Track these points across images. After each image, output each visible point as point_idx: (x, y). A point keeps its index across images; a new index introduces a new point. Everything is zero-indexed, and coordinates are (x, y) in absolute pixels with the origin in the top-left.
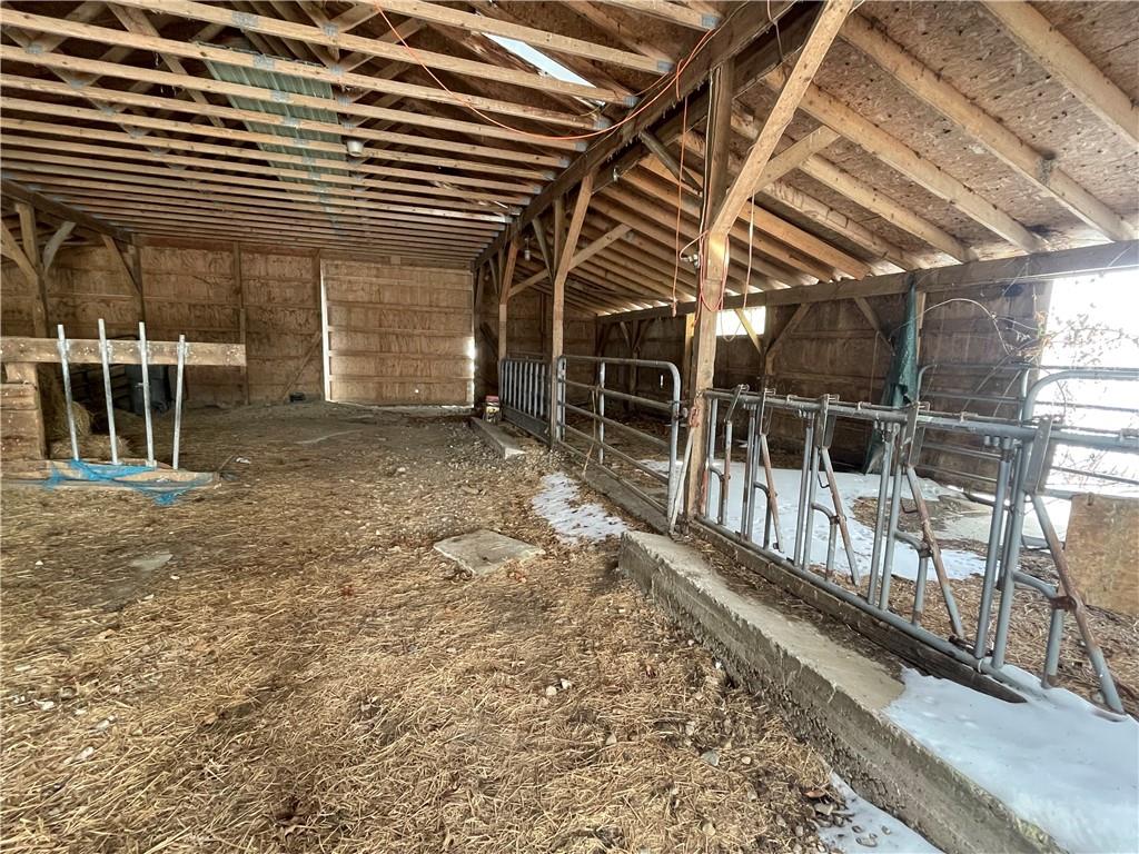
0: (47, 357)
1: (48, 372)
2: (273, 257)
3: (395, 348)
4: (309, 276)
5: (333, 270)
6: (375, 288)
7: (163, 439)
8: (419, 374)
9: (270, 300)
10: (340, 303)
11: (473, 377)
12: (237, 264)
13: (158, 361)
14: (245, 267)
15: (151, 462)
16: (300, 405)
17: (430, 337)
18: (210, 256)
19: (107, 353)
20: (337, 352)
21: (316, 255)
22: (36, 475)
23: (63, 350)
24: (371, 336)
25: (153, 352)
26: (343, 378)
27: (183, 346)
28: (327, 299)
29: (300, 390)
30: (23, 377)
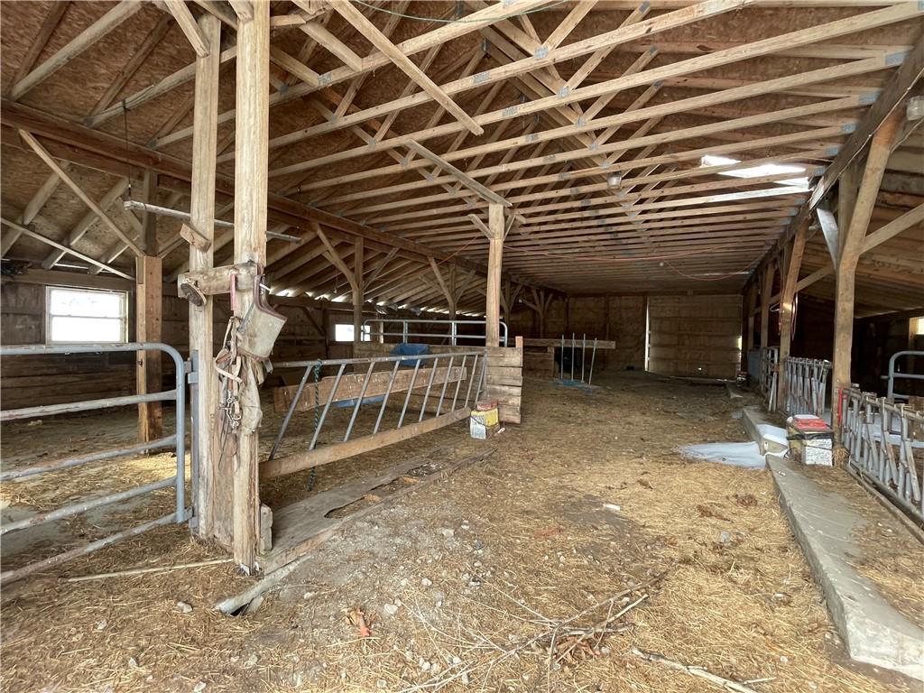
0: (559, 345)
1: (558, 350)
2: (623, 297)
3: (687, 342)
4: (641, 306)
5: (653, 302)
6: (677, 309)
7: (587, 371)
8: (702, 358)
9: (621, 318)
10: (656, 318)
11: (740, 361)
12: (607, 303)
13: (600, 347)
14: (610, 303)
15: (582, 381)
16: (632, 372)
17: (710, 336)
18: (596, 299)
19: (574, 343)
20: (654, 346)
21: (645, 294)
22: (551, 382)
23: (563, 343)
24: (675, 336)
25: (587, 344)
26: (655, 359)
27: (596, 342)
28: (650, 317)
29: (632, 364)
30: (552, 351)
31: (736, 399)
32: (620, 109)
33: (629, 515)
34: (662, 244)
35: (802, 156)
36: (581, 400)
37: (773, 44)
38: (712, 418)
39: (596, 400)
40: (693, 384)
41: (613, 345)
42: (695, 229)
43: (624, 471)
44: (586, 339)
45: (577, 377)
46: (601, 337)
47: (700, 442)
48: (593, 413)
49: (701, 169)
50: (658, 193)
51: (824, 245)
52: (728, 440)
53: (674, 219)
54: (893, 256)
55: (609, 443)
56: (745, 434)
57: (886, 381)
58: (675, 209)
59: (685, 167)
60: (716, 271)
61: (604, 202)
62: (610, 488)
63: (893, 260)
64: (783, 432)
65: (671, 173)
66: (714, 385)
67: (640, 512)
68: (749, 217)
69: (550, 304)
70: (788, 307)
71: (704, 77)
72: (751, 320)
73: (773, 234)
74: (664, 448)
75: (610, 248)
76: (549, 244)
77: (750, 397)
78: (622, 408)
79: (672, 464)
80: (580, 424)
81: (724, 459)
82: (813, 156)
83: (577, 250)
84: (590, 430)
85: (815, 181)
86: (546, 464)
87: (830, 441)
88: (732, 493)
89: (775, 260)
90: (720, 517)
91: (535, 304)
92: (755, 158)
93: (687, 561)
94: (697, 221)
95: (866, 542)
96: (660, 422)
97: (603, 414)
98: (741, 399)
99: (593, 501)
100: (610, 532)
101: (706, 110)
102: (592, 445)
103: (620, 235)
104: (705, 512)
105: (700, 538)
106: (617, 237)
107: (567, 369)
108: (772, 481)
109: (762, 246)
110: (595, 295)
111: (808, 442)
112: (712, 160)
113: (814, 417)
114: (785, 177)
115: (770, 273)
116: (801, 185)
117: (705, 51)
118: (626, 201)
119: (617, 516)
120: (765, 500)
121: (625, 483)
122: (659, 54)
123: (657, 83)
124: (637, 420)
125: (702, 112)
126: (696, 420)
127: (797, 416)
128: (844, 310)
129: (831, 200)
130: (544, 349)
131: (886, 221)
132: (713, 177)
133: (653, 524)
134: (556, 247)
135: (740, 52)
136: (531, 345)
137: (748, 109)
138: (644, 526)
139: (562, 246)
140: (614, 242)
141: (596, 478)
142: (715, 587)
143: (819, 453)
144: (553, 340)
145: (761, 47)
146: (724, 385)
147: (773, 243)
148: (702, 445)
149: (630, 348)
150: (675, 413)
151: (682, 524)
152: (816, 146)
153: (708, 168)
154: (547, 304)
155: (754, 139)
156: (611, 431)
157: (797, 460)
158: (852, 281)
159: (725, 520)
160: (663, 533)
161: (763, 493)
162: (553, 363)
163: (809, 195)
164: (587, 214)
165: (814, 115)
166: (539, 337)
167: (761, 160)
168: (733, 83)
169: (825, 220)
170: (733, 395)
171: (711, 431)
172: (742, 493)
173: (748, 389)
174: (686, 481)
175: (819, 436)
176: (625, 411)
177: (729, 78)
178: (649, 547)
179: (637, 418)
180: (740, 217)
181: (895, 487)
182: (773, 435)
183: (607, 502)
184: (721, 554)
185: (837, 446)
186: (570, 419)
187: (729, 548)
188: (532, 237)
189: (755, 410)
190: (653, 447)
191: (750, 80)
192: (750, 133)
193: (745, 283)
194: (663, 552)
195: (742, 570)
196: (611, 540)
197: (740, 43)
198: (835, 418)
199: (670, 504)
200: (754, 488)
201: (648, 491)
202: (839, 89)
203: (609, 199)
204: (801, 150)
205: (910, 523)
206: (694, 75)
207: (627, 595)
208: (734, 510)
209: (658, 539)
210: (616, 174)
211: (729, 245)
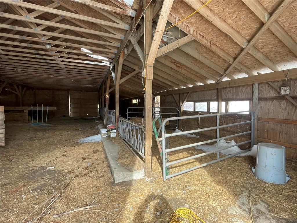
2: (60, 91)
3: (83, 106)
4: (67, 94)
5: (71, 93)
6: (80, 96)
8: (88, 111)
9: (59, 98)
11: (98, 111)
12: (53, 92)
14: (55, 93)
16: (65, 117)
17: (90, 104)
18: (49, 91)
19: (38, 108)
20: (72, 108)
21: (68, 90)
22: (27, 125)
23: (32, 108)
24: (79, 105)
25: (44, 108)
26: (73, 112)
27: (48, 107)
28: (70, 98)
29: (65, 115)
30: (26, 112)
31: (97, 123)
32: (48, 19)
33: (58, 168)
34: (71, 74)
35: (107, 56)
36: (41, 130)
37: (95, 20)
38: (90, 129)
39: (49, 129)
40: (85, 119)
41: (55, 108)
42: (82, 71)
43: (57, 153)
44: (43, 106)
45: (40, 121)
46: (50, 105)
47: (85, 137)
48: (47, 134)
49: (81, 52)
50: (67, 56)
51: (113, 80)
52: (93, 135)
53: (75, 66)
54: (127, 85)
55: (52, 144)
56: (98, 132)
57: (127, 114)
58: (75, 63)
59: (76, 49)
60: (90, 85)
61: (45, 54)
62: (50, 161)
63: (127, 86)
64: (106, 130)
65: (72, 50)
66: (91, 119)
67: (62, 166)
68: (97, 70)
69: (25, 91)
70: (108, 96)
71: (78, 21)
72: (100, 99)
73: (103, 76)
74: (74, 141)
75: (51, 72)
76: (20, 66)
77: (101, 121)
78: (59, 131)
79: (75, 146)
80: (40, 140)
81: (91, 141)
82: (109, 56)
83: (36, 71)
84: (44, 141)
85: (110, 63)
86: (20, 160)
87: (115, 130)
88: (92, 150)
89: (104, 84)
90: (88, 159)
91: (16, 92)
92: (96, 53)
93: (77, 176)
94: (82, 68)
95: (120, 153)
96: (73, 133)
97: (51, 134)
98: (98, 123)
99: (42, 168)
100: (49, 177)
101: (80, 33)
102: (45, 147)
103: (54, 68)
104: (84, 159)
105: (82, 167)
106: (53, 68)
107: (35, 119)
108: (102, 144)
109: (101, 79)
110: (48, 89)
111: (111, 132)
112: (85, 50)
113: (113, 125)
114: (104, 60)
115: (104, 87)
116: (107, 64)
117: (77, 13)
118: (55, 56)
119: (52, 170)
120: (101, 150)
121: (57, 158)
122: (61, 6)
123: (62, 16)
124: (65, 134)
125: (79, 33)
126: (85, 131)
127: (109, 125)
128: (117, 98)
129: (114, 69)
130: (22, 111)
131: (124, 77)
132: (85, 55)
133: (66, 168)
134: (25, 67)
135: (86, 18)
136: (15, 109)
137: (92, 37)
138: (63, 170)
139: (27, 68)
140: (52, 70)
141: (45, 159)
142: (84, 181)
143: (113, 134)
144: (27, 107)
145: (92, 20)
146: (94, 119)
147: (103, 78)
148: (86, 138)
149: (64, 109)
150: (79, 129)
151: (76, 164)
152: (110, 54)
153: (84, 52)
154: (23, 92)
155: (95, 47)
156: (54, 140)
157: (109, 136)
158: (118, 90)
159: (90, 159)
160: (70, 170)
161: (100, 148)
162: (27, 117)
163: (110, 67)
164: (38, 56)
165: (108, 45)
166: (20, 106)
167: (97, 54)
168: (87, 27)
169: (113, 74)
170: (96, 122)
171: (89, 133)
172: (95, 149)
173: (100, 119)
174: (79, 151)
175: (113, 130)
176: (61, 131)
177: (85, 25)
178: (64, 177)
179: (65, 133)
180: (94, 69)
181: (126, 138)
182: (104, 131)
183: (48, 167)
184: (87, 170)
185: (117, 131)
186: (35, 139)
187: (90, 167)
188: (9, 61)
189: (102, 125)
190: (70, 142)
191: (91, 29)
192: (94, 44)
193: (98, 89)
194: (69, 177)
195: (92, 172)
196: (49, 180)
197: (87, 15)
198: (116, 125)
199: (73, 159)
200: (98, 147)
201: (66, 158)
202: (113, 41)
203: (47, 53)
204: (107, 54)
205: (128, 146)
206: (75, 19)
207: (53, 198)
208: (92, 155)
209: (68, 173)
210: (49, 44)
211: (93, 77)
